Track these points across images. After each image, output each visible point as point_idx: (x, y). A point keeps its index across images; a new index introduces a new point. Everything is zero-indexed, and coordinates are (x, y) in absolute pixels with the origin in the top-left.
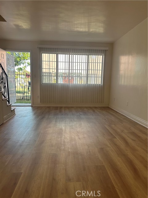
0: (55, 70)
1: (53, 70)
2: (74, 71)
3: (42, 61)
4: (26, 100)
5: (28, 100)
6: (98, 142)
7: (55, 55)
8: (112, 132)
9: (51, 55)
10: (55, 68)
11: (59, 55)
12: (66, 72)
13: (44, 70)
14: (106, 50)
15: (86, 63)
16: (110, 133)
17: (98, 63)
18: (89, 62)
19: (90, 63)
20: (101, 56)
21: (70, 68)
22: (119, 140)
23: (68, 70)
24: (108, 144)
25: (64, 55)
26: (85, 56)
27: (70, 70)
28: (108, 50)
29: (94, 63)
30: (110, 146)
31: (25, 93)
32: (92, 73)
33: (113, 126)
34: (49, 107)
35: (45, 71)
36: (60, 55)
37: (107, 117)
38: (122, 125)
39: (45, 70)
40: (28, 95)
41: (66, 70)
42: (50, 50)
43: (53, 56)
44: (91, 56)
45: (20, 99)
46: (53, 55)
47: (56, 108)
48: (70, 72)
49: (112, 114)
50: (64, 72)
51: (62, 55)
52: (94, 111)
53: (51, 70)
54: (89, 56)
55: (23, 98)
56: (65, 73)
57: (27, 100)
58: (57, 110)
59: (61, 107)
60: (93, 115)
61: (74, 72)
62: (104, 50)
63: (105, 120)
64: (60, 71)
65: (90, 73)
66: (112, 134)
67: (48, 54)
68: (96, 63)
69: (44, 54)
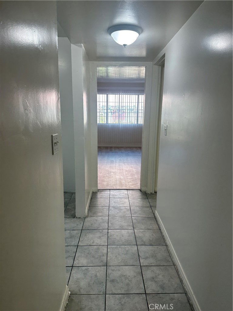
26: (135, 96)
44: (141, 95)
46: (103, 95)
48: (120, 104)
50: (114, 105)
51: (112, 95)
58: (108, 150)
59: (111, 147)
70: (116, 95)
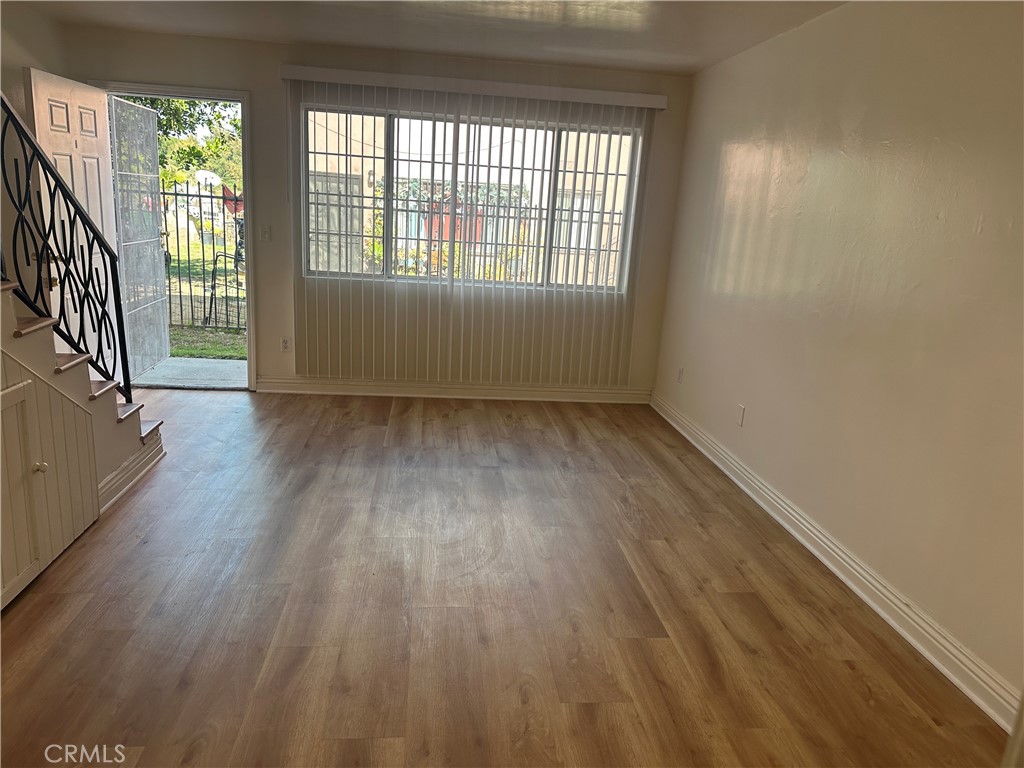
0: (381, 164)
1: (368, 163)
2: (483, 171)
3: (307, 152)
4: (223, 329)
5: (238, 331)
6: (574, 661)
7: (381, 121)
8: (649, 594)
9: (356, 119)
10: (381, 153)
11: (403, 125)
12: (438, 176)
13: (317, 164)
14: (652, 111)
15: (543, 170)
16: (640, 596)
17: (607, 174)
18: (561, 168)
19: (565, 171)
20: (627, 140)
21: (462, 159)
22: (677, 646)
23: (449, 169)
24: (623, 677)
25: (428, 124)
26: (541, 133)
27: (461, 170)
28: (663, 110)
29: (586, 173)
30: (632, 694)
31: (220, 280)
32: (579, 186)
33: (659, 544)
34: (342, 401)
35: (321, 168)
36: (404, 122)
37: (633, 480)
38: (706, 538)
39: (321, 158)
40: (232, 293)
41: (438, 168)
42: (349, 98)
43: (367, 128)
44: (575, 134)
45: (191, 327)
46: (369, 119)
47: (380, 408)
48: (461, 177)
49: (662, 463)
50: (427, 175)
51: (416, 123)
52: (573, 436)
53: (356, 162)
54: (564, 133)
55: (206, 320)
56: (433, 184)
57: (228, 330)
58: (385, 422)
59: (407, 403)
60: (565, 465)
61: (483, 179)
62: (641, 110)
63: (625, 500)
64: (402, 170)
65: (569, 186)
66: (647, 607)
67: (343, 116)
68: (595, 173)
69: (321, 115)
70: (440, 125)
